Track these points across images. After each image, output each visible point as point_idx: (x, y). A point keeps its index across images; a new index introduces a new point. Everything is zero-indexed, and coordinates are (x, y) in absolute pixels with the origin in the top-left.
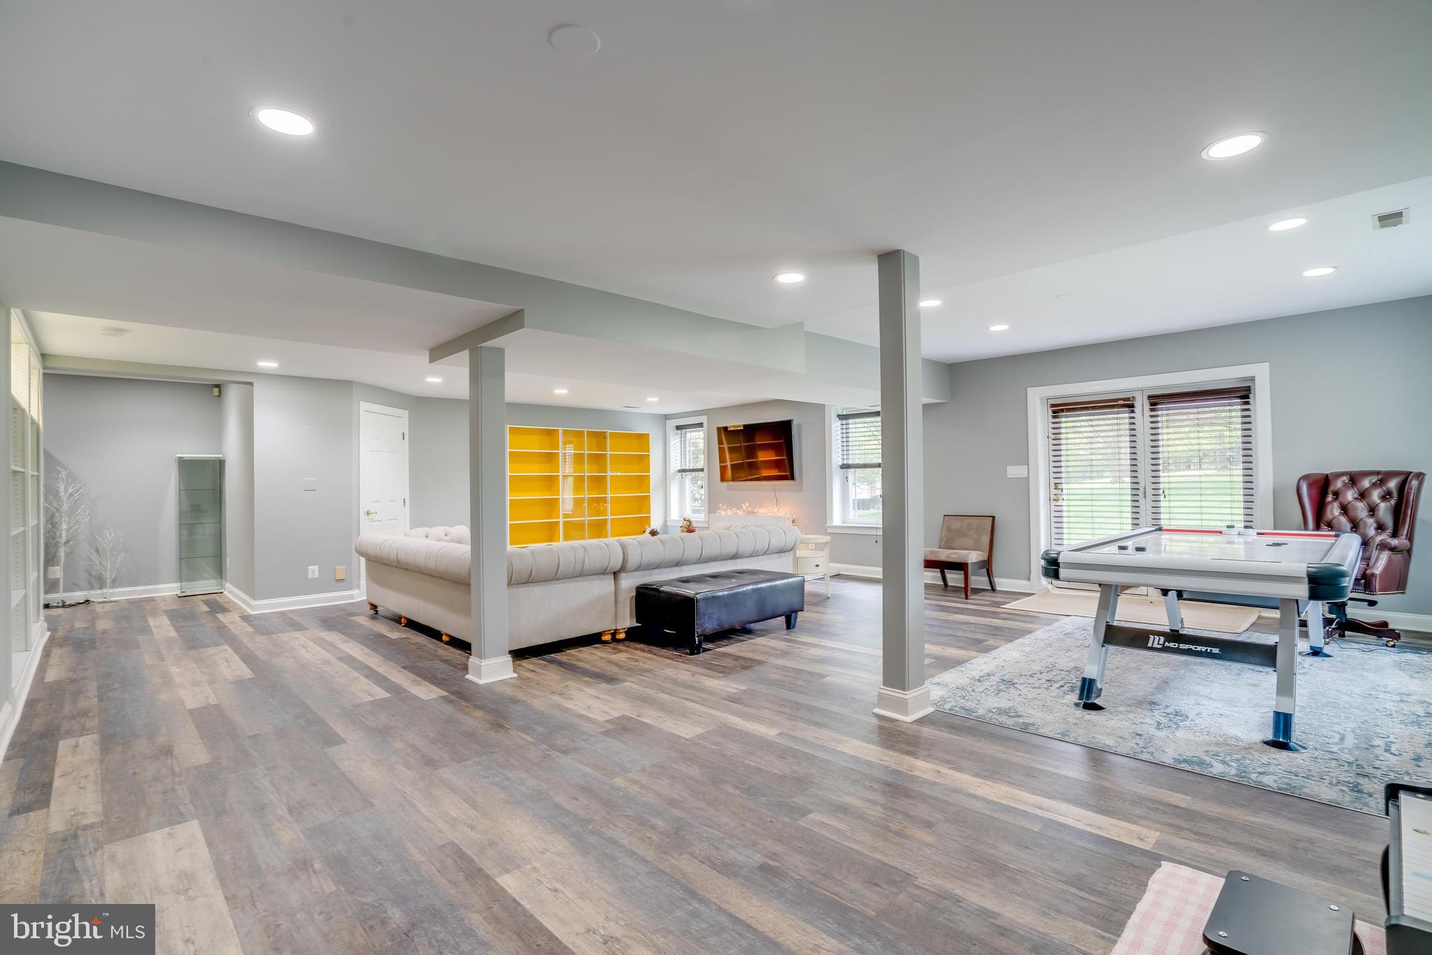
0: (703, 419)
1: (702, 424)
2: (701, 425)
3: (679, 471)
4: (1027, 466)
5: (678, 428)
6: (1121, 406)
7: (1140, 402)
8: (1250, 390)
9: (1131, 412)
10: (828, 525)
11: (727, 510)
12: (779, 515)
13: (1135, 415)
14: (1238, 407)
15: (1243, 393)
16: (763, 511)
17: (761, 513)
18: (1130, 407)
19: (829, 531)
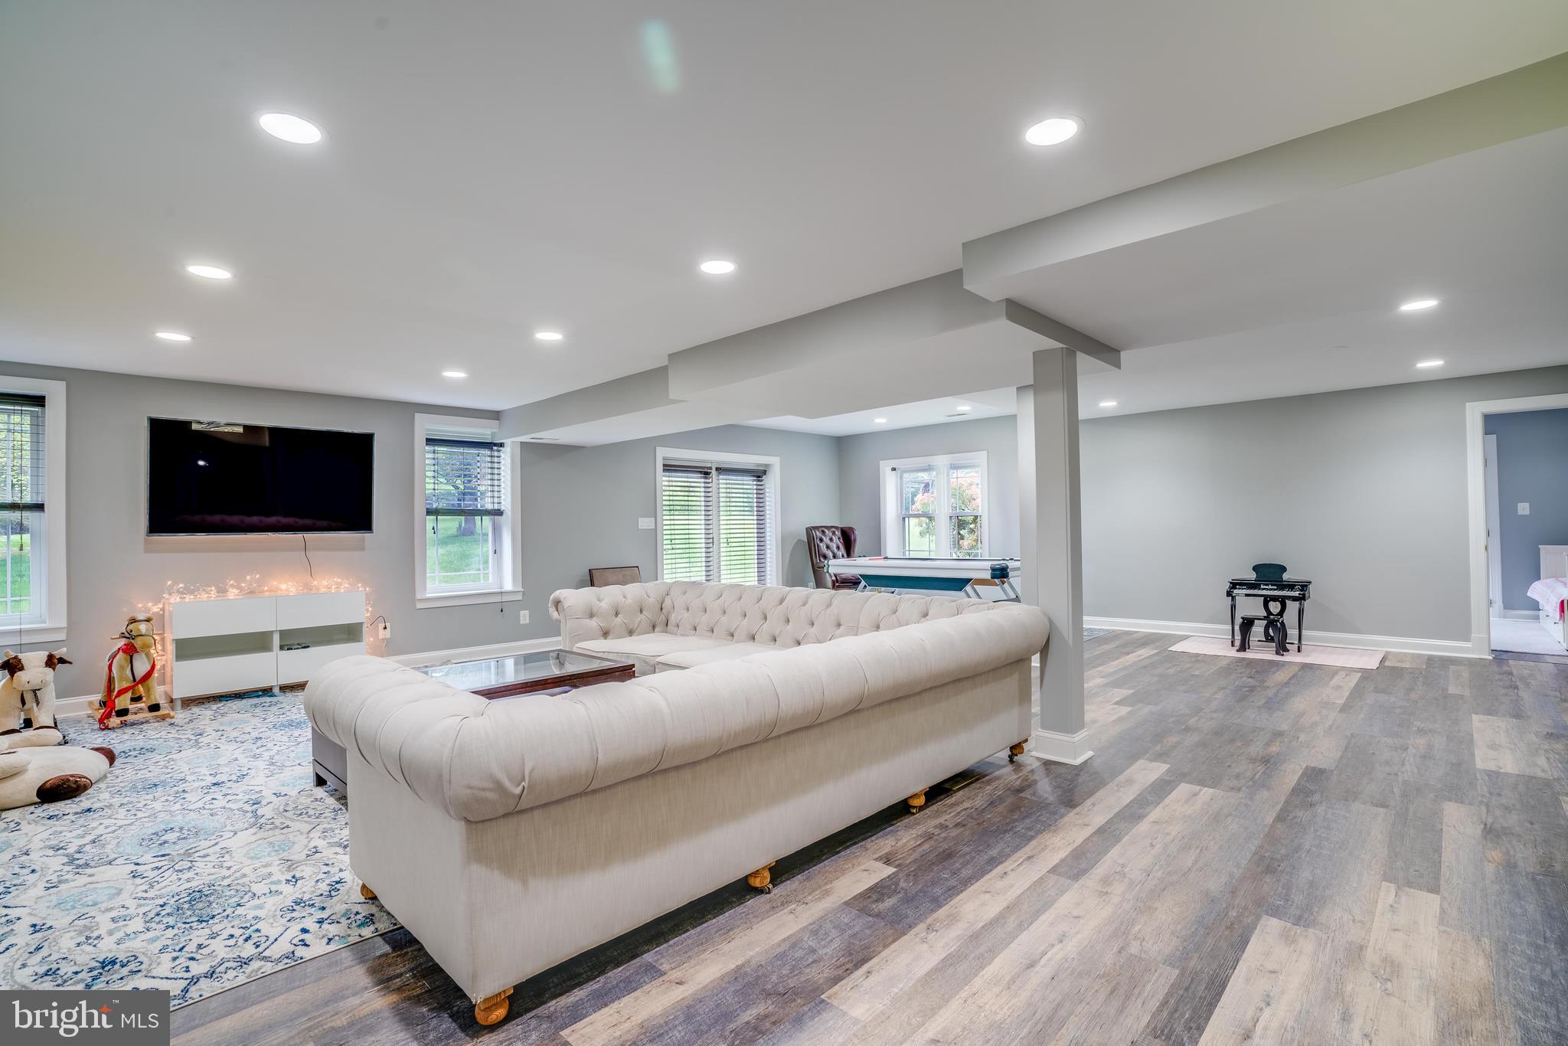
0: (46, 387)
1: (43, 398)
2: (33, 401)
4: (654, 519)
6: (701, 472)
7: (714, 472)
8: (765, 472)
9: (706, 478)
10: (418, 596)
11: (191, 592)
12: (324, 590)
13: (710, 481)
14: (755, 483)
15: (759, 474)
16: (287, 586)
17: (281, 590)
18: (706, 474)
19: (419, 606)
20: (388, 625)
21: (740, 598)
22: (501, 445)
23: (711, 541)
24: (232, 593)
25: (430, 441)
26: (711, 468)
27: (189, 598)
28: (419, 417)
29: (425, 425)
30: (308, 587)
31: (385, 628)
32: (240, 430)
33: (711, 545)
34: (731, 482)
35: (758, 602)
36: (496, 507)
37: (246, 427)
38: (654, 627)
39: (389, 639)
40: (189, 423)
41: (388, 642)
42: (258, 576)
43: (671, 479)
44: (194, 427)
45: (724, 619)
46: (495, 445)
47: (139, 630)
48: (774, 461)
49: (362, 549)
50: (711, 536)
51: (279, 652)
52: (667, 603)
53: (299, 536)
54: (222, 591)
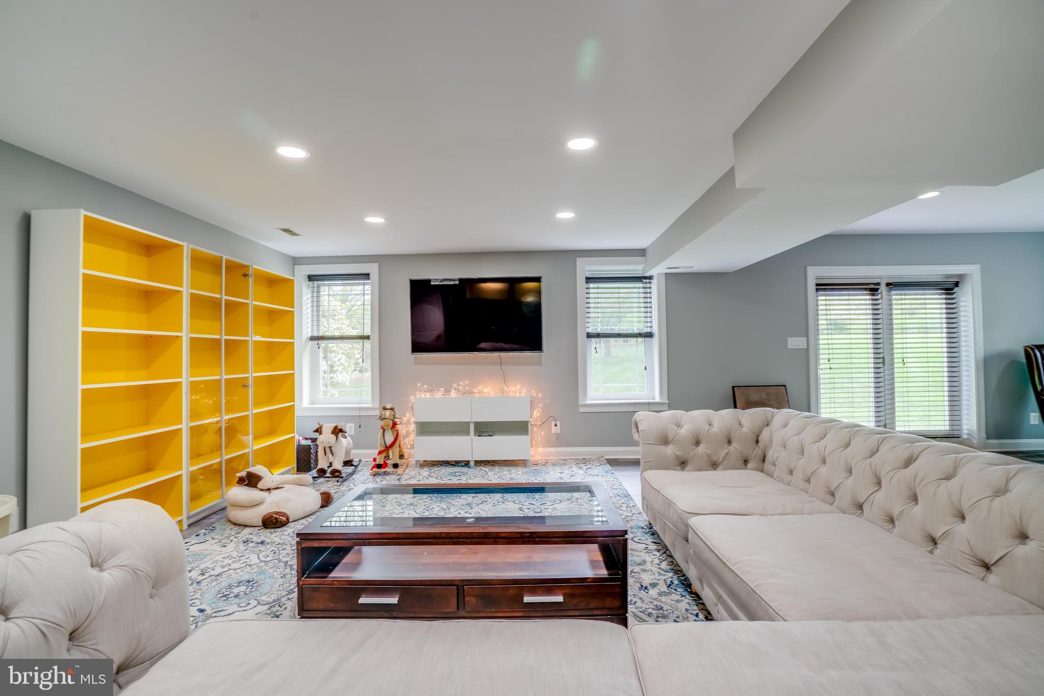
0: (373, 269)
1: (368, 274)
2: (367, 276)
3: (312, 338)
4: (806, 338)
5: (311, 278)
6: (866, 289)
7: (883, 288)
8: (957, 284)
9: (873, 295)
10: (580, 403)
11: (431, 391)
12: (512, 394)
13: (879, 297)
14: (944, 296)
15: (949, 287)
16: (488, 390)
17: (484, 393)
18: (873, 289)
19: (582, 410)
20: (558, 423)
21: (847, 445)
22: (650, 278)
23: (881, 361)
24: (453, 394)
25: (589, 280)
26: (878, 284)
27: (428, 395)
28: (580, 261)
29: (586, 267)
30: (502, 391)
31: (555, 425)
32: (457, 282)
33: (881, 365)
34: (906, 297)
35: (871, 457)
36: (649, 330)
37: (460, 280)
38: (746, 462)
39: (559, 433)
40: (429, 281)
41: (558, 436)
42: (467, 382)
43: (828, 298)
44: (432, 283)
45: (824, 470)
46: (646, 278)
47: (385, 415)
48: (972, 270)
49: (540, 364)
50: (881, 356)
51: (473, 437)
52: (765, 435)
53: (496, 355)
54: (448, 391)
